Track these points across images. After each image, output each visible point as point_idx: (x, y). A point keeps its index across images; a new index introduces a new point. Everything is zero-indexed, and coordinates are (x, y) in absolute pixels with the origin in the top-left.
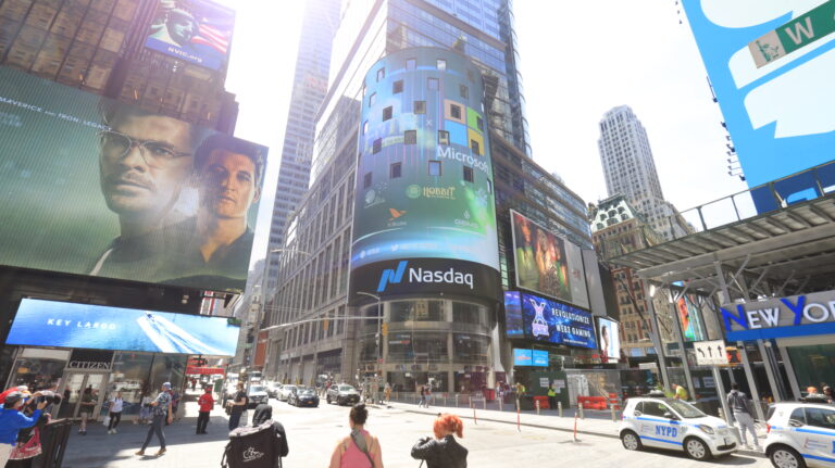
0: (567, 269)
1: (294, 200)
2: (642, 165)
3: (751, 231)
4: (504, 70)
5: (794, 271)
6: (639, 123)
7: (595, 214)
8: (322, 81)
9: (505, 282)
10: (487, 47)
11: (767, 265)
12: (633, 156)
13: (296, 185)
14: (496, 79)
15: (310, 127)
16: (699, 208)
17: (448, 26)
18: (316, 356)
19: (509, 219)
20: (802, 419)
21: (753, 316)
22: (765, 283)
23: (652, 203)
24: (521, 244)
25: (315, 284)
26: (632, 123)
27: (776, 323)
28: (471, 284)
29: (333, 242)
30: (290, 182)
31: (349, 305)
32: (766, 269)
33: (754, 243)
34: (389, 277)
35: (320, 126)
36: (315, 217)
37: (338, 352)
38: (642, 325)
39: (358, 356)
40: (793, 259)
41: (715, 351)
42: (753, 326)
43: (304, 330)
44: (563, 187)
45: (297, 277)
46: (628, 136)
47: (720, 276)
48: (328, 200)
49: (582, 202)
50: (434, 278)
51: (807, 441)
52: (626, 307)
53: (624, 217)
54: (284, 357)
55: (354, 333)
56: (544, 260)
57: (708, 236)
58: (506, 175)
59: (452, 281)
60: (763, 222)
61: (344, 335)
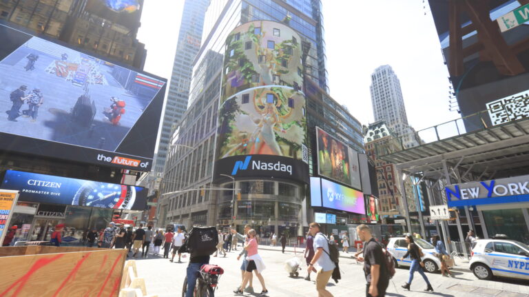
0: (349, 165)
1: (176, 116)
2: (396, 102)
3: (465, 142)
4: (315, 38)
5: (487, 167)
6: (395, 76)
7: (367, 132)
8: (197, 39)
9: (311, 171)
10: (305, 23)
11: (472, 163)
12: (391, 97)
13: (178, 106)
14: (309, 44)
15: (188, 69)
16: (436, 127)
17: (281, 8)
18: (190, 215)
19: (315, 132)
20: (492, 248)
21: (464, 192)
22: (470, 174)
23: (401, 126)
24: (322, 148)
25: (191, 169)
26: (392, 76)
27: (477, 196)
28: (291, 172)
29: (203, 143)
30: (175, 104)
31: (213, 183)
32: (471, 166)
33: (466, 149)
34: (239, 165)
35: (195, 69)
36: (192, 127)
37: (205, 212)
38: (391, 201)
39: (218, 215)
40: (488, 160)
41: (442, 211)
42: (464, 198)
43: (183, 199)
44: (348, 114)
45: (178, 165)
46: (388, 84)
47: (445, 168)
48: (200, 116)
49: (360, 124)
50: (268, 167)
51: (494, 260)
52: (383, 190)
53: (384, 135)
54: (169, 215)
55: (216, 201)
56: (335, 159)
57: (440, 144)
58: (314, 105)
59: (279, 170)
60: (473, 136)
61: (209, 202)
